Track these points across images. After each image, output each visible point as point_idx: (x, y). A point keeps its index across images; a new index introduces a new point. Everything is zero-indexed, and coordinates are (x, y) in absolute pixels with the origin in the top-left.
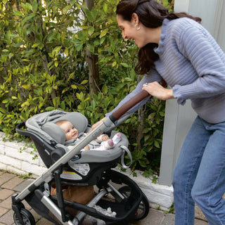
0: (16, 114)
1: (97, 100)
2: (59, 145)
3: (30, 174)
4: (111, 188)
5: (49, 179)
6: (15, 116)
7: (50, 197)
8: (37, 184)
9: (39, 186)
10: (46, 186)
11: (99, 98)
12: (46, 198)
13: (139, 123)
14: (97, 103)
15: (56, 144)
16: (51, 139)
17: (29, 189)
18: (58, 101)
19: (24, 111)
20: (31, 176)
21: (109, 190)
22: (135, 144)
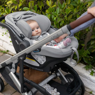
0: (3, 8)
1: (61, 8)
2: (26, 39)
3: (8, 51)
4: (60, 74)
5: (16, 61)
6: (2, 9)
7: (15, 74)
8: (7, 63)
9: (8, 64)
10: (14, 65)
11: (63, 7)
12: (12, 74)
13: (89, 30)
14: (61, 10)
15: (24, 37)
16: (21, 33)
17: (2, 65)
18: (33, 4)
19: (9, 7)
20: (8, 52)
21: (58, 75)
22: (83, 45)
